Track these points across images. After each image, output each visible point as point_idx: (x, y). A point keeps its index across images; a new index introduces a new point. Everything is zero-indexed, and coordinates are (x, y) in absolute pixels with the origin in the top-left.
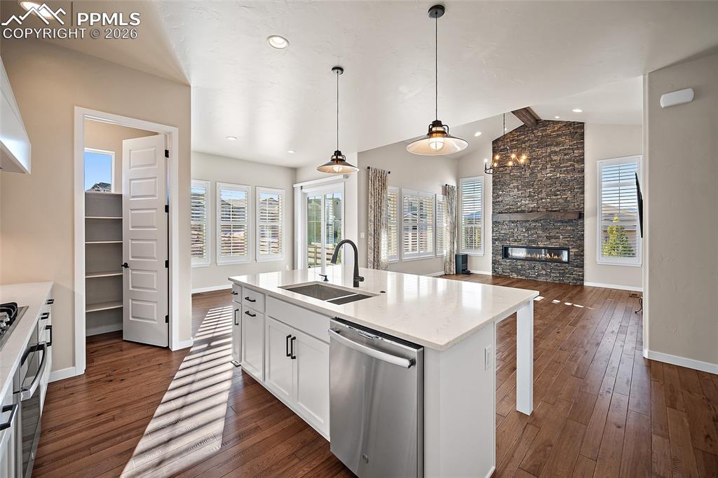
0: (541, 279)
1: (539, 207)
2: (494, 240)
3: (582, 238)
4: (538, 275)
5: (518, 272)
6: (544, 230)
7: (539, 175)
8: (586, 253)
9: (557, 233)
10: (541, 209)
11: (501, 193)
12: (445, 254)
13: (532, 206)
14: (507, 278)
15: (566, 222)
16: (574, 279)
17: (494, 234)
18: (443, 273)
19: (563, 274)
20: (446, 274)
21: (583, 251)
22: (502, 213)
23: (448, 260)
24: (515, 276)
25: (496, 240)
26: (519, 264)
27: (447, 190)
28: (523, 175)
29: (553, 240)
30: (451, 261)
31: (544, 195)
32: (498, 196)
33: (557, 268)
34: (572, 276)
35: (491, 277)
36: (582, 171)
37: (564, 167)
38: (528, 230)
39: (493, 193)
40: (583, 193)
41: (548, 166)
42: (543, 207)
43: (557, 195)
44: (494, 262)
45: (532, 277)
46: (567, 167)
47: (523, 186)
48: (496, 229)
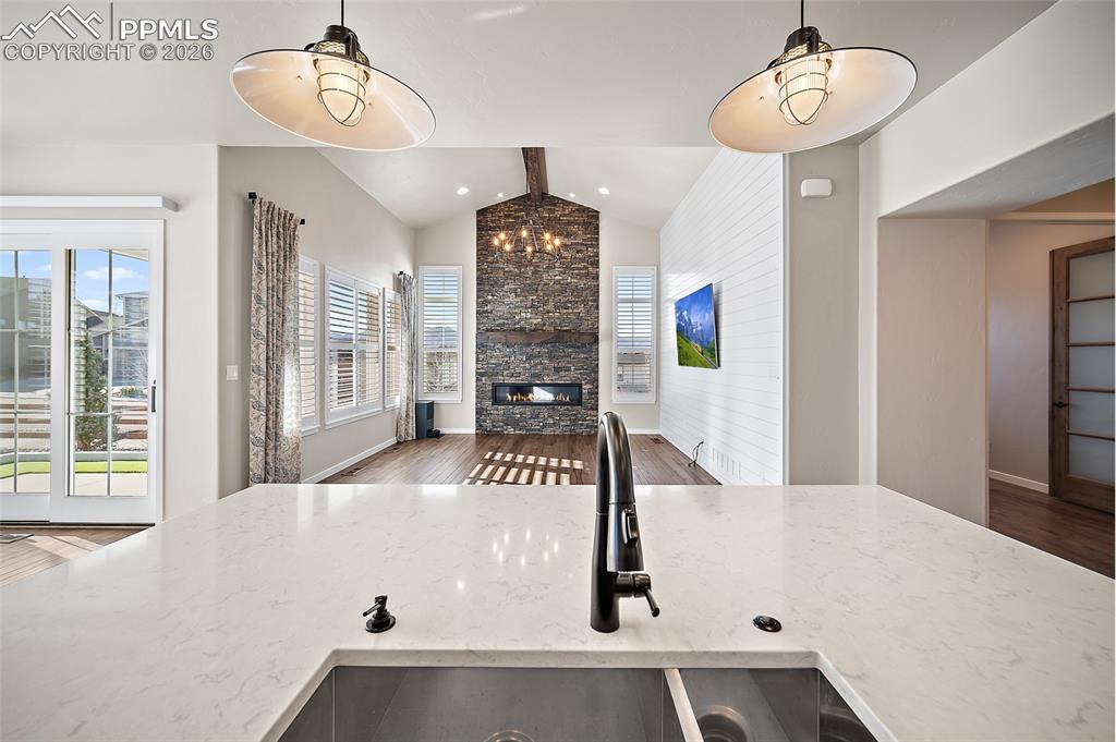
0: (547, 431)
1: (544, 325)
2: (479, 375)
3: (595, 370)
4: (544, 426)
5: (515, 424)
6: (551, 358)
7: (545, 276)
8: (601, 390)
9: (568, 362)
10: (547, 328)
11: (490, 297)
12: (398, 403)
13: (535, 321)
14: (500, 435)
15: (578, 347)
16: (588, 427)
17: (480, 366)
18: (393, 441)
19: (574, 422)
20: (399, 443)
21: (597, 387)
22: (492, 330)
23: (404, 415)
24: (511, 430)
25: (482, 375)
26: (518, 411)
27: (401, 284)
28: (524, 273)
29: (563, 373)
30: (407, 415)
31: (550, 306)
32: (486, 302)
33: (567, 412)
34: (585, 423)
35: (474, 437)
36: (597, 277)
37: (578, 269)
38: (529, 358)
39: (478, 297)
40: (597, 308)
41: (557, 265)
42: (551, 324)
43: (567, 308)
44: (479, 412)
45: (535, 430)
46: (579, 269)
47: (523, 291)
48: (481, 357)
